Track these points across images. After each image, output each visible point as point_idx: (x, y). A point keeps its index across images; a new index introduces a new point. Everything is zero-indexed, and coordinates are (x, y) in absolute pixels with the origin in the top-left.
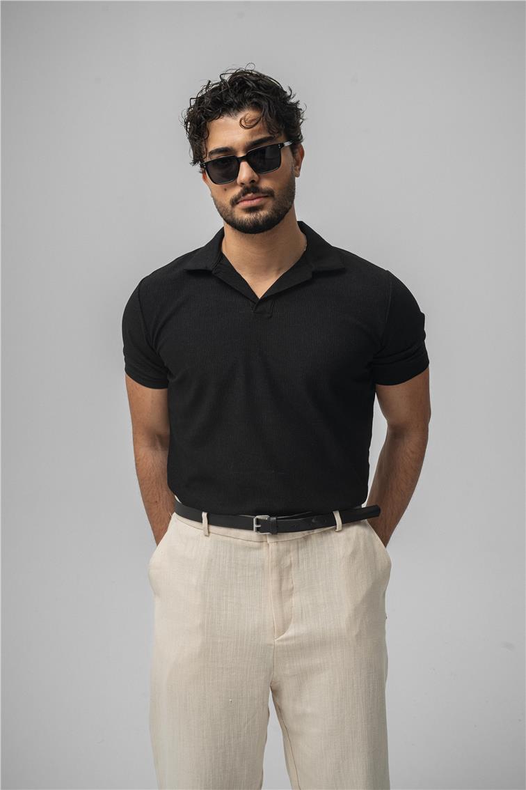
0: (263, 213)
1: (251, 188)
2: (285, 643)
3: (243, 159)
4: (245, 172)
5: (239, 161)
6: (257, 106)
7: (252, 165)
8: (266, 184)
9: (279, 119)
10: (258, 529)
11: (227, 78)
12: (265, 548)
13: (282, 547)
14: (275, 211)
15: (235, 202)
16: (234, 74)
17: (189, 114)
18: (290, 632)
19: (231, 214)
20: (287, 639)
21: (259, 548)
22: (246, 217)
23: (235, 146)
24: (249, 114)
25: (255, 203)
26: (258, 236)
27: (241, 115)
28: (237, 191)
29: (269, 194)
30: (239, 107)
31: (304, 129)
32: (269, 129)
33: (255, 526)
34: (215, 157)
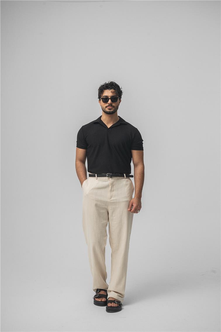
0: (112, 110)
1: (111, 105)
2: (111, 201)
3: (110, 99)
4: (110, 101)
5: (109, 99)
6: (114, 89)
7: (111, 100)
8: (114, 105)
9: (119, 93)
10: (108, 176)
11: (109, 82)
12: (109, 181)
13: (113, 180)
14: (114, 110)
15: (106, 107)
16: (111, 82)
17: (99, 88)
18: (112, 199)
19: (105, 109)
20: (111, 200)
21: (108, 181)
22: (108, 110)
23: (109, 96)
24: (113, 90)
25: (110, 108)
26: (109, 115)
27: (111, 90)
28: (107, 105)
29: (114, 107)
30: (111, 89)
31: (122, 96)
32: (116, 94)
33: (107, 175)
34: (104, 97)
